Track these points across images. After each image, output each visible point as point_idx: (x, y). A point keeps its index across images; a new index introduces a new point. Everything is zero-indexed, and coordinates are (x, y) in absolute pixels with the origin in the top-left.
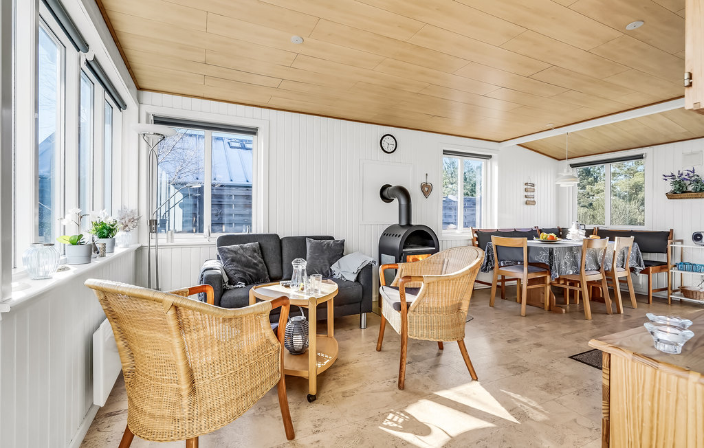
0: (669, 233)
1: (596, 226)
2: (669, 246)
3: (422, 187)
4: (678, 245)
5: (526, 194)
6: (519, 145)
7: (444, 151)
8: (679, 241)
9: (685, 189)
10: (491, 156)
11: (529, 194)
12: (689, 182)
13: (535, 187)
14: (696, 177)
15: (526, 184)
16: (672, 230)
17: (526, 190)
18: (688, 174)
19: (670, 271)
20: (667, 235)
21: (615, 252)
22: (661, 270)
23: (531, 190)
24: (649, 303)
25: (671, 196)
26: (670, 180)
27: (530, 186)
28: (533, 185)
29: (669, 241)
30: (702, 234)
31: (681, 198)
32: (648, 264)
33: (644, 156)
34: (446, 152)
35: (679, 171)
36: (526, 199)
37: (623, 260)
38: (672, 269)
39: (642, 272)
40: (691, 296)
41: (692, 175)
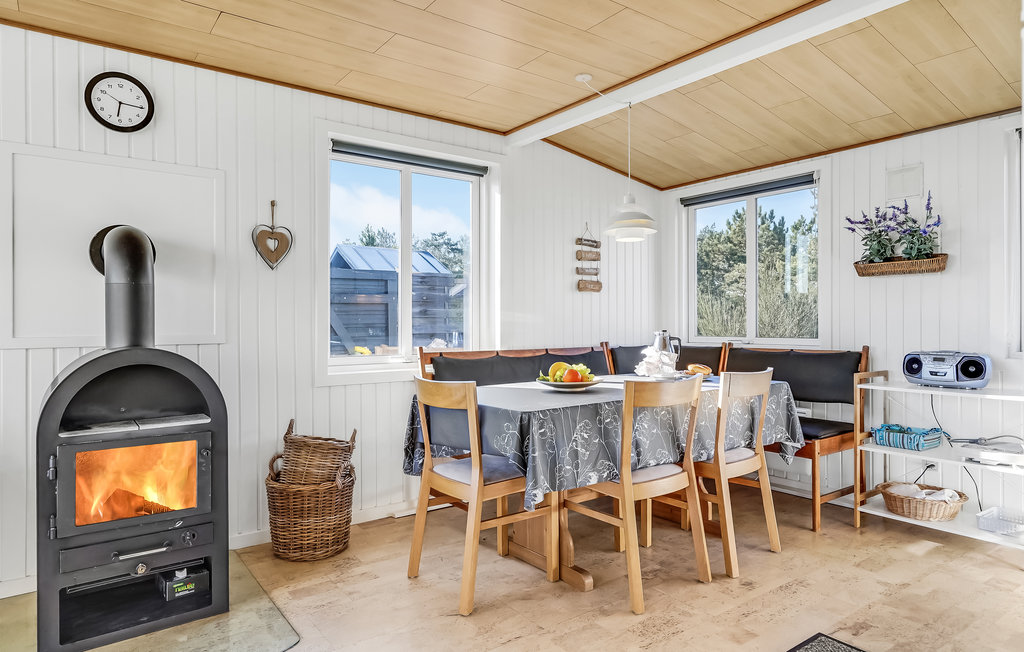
0: (860, 355)
1: (726, 340)
2: (858, 387)
3: (259, 239)
4: (877, 386)
5: (579, 264)
6: (545, 140)
7: (335, 143)
8: (879, 374)
9: (889, 253)
10: (485, 169)
11: (586, 265)
12: (897, 236)
13: (602, 250)
14: (910, 224)
15: (579, 241)
16: (866, 349)
17: (579, 256)
18: (895, 216)
19: (859, 448)
20: (855, 361)
21: (719, 411)
22: (840, 446)
23: (589, 256)
24: (814, 530)
25: (864, 268)
26: (861, 232)
27: (588, 248)
28: (596, 244)
29: (857, 377)
30: (922, 357)
31: (882, 274)
32: (811, 431)
33: (815, 177)
34: (339, 147)
35: (877, 209)
36: (580, 277)
37: (751, 429)
38: (862, 443)
39: (800, 453)
40: (900, 510)
41: (902, 218)
